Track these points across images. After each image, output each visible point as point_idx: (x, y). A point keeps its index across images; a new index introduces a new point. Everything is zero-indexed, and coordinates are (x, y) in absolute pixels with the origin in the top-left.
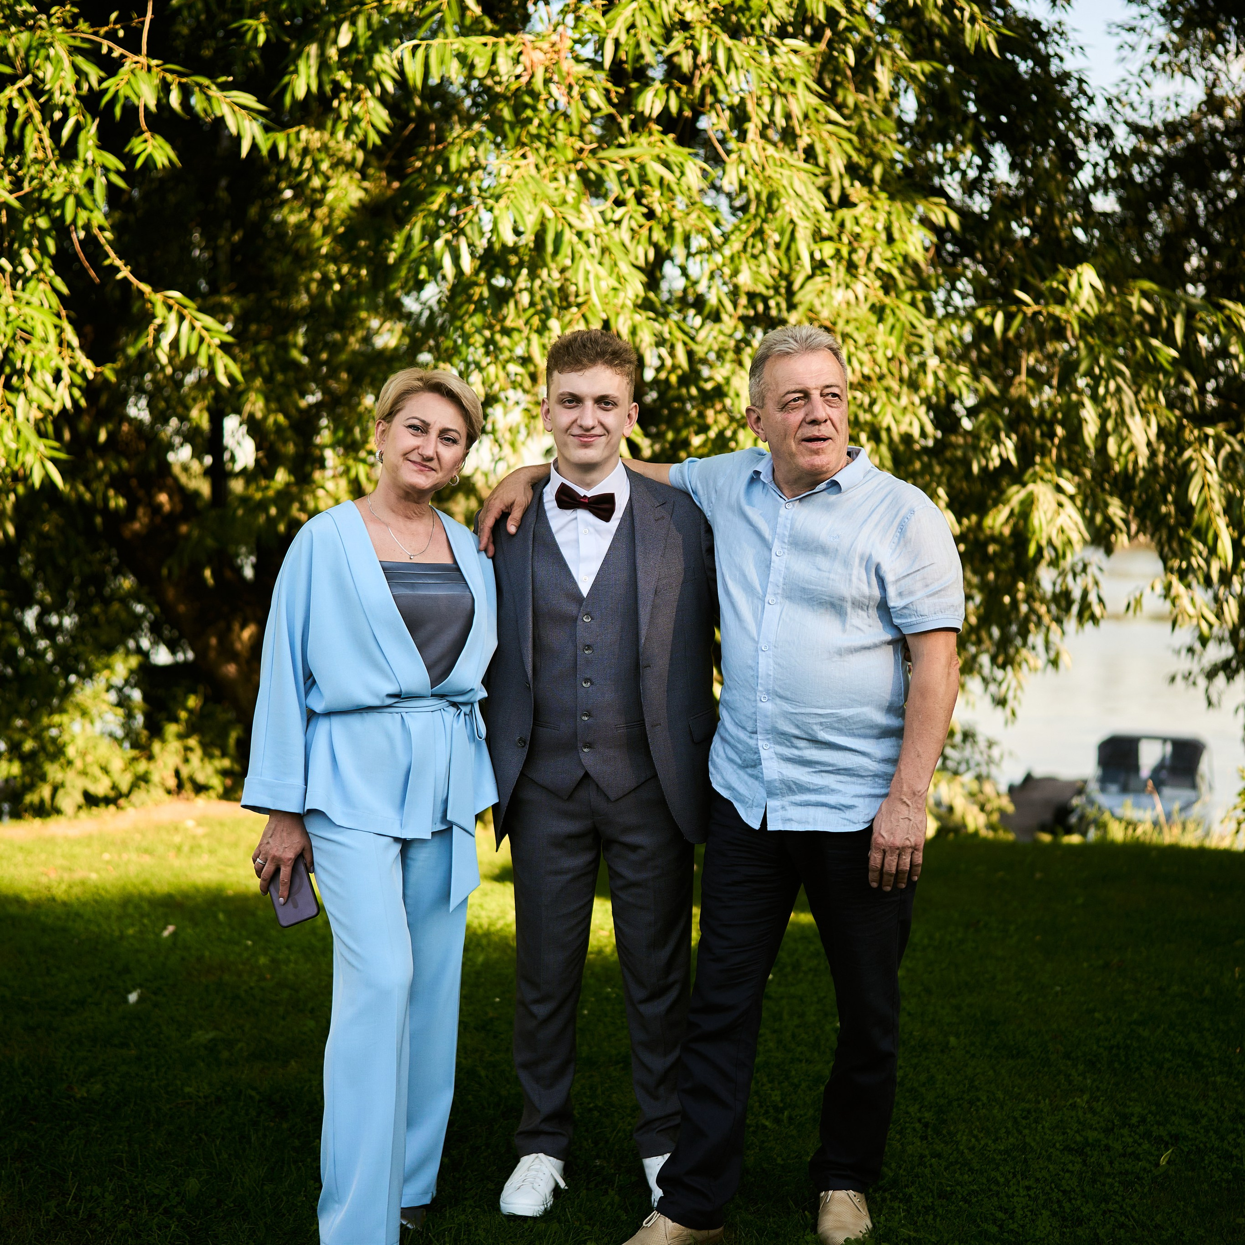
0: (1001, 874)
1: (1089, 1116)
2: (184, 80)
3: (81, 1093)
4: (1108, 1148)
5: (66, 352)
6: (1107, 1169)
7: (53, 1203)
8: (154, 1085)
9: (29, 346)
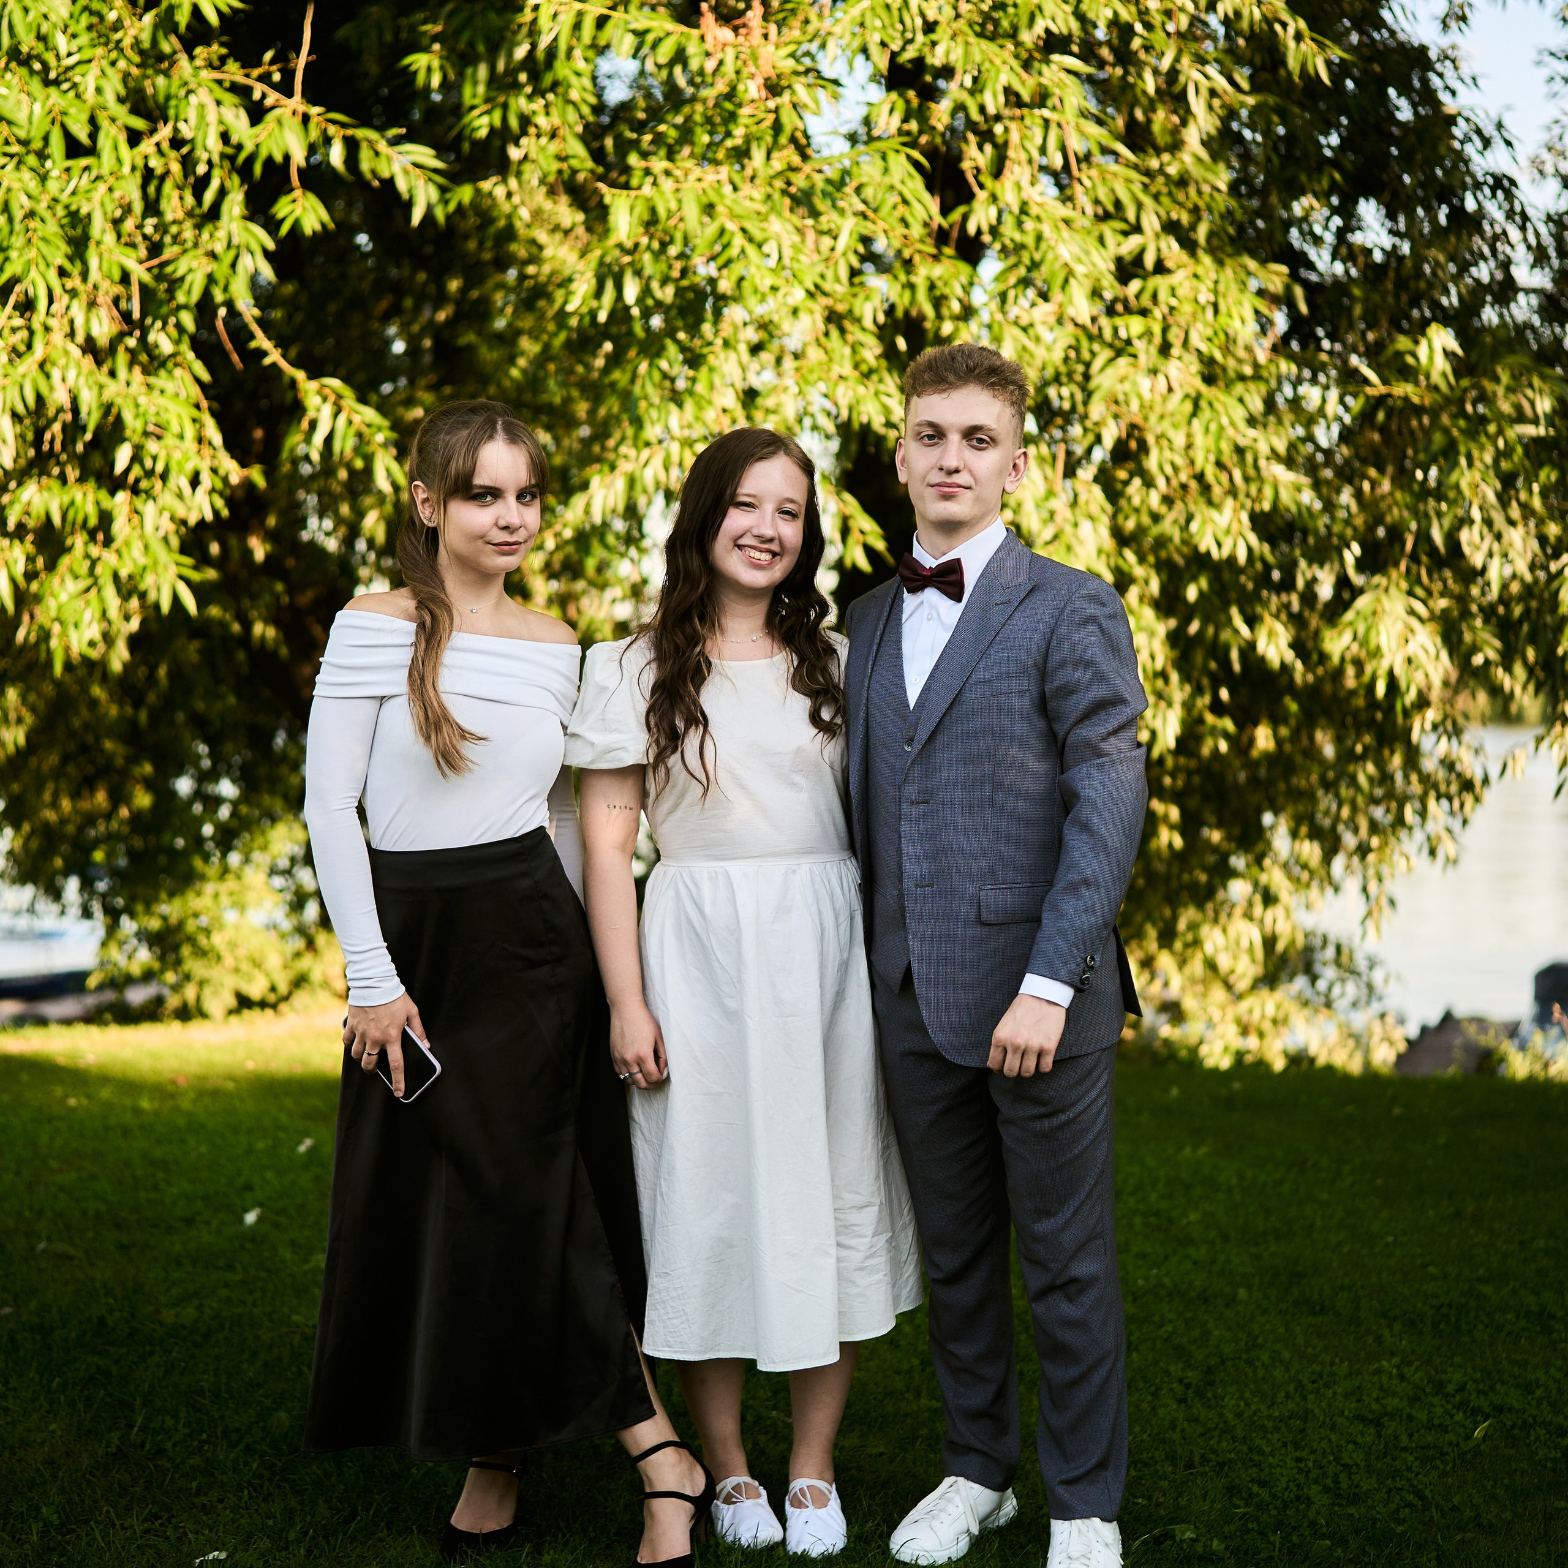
0: (1350, 1109)
1: (1395, 1382)
2: (350, 132)
3: (168, 1316)
4: (1411, 1418)
5: (206, 451)
6: (1405, 1441)
7: (115, 1435)
8: (257, 1311)
9: (163, 442)
